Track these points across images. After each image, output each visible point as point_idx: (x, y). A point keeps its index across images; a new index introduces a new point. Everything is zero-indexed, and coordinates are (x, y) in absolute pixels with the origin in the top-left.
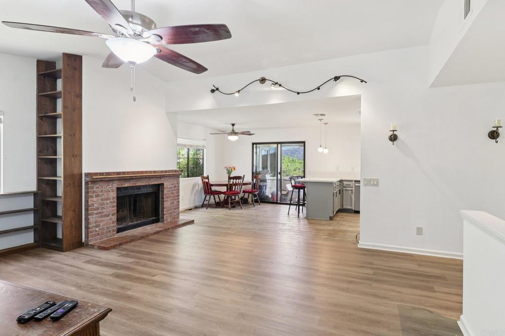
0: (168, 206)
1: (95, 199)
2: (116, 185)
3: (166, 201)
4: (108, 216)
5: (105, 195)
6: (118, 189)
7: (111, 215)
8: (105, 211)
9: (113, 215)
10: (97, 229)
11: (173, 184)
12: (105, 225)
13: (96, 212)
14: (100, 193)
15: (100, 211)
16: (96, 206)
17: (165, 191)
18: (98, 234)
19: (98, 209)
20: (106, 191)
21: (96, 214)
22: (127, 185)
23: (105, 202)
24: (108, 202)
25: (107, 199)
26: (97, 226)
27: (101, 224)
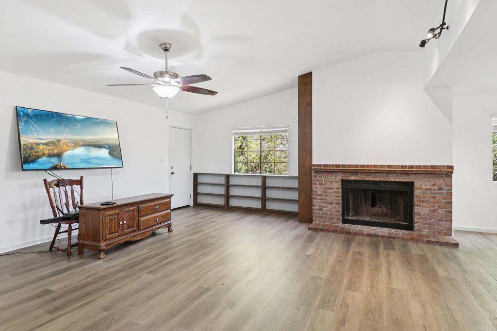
0: (422, 213)
1: (318, 186)
2: (340, 177)
3: (419, 206)
4: (332, 204)
5: (328, 185)
6: (342, 180)
7: (334, 204)
8: (329, 199)
9: (336, 204)
10: (321, 212)
11: (434, 185)
12: (328, 211)
13: (319, 197)
14: (323, 182)
15: (323, 197)
16: (319, 192)
17: (417, 193)
18: (322, 217)
19: (321, 195)
20: (329, 181)
21: (319, 199)
22: (352, 178)
23: (328, 191)
24: (331, 191)
25: (330, 189)
26: (320, 210)
27: (324, 209)
